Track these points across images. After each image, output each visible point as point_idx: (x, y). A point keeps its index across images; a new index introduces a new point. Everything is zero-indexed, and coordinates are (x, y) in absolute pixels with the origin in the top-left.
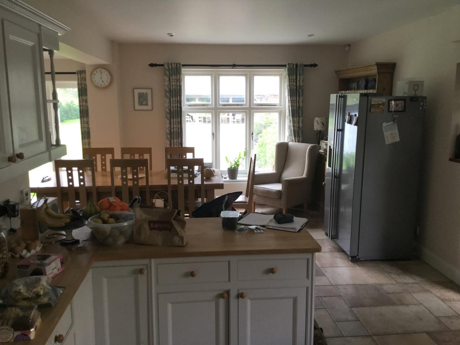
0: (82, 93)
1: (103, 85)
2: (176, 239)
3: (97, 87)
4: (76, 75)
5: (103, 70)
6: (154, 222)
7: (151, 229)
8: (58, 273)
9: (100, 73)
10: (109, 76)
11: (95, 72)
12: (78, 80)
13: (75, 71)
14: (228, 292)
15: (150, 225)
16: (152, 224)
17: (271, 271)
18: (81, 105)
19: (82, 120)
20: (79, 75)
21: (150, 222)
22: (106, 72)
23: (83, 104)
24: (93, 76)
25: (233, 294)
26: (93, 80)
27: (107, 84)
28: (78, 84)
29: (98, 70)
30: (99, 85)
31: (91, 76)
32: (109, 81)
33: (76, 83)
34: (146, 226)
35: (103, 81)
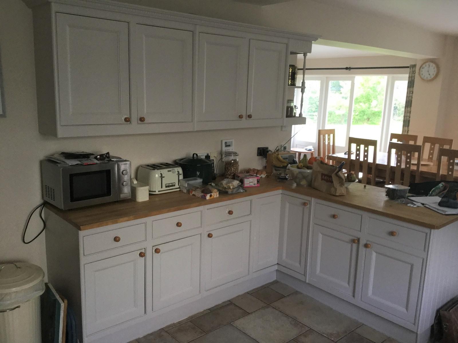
0: (411, 84)
1: (429, 78)
2: (333, 189)
3: (423, 79)
4: (408, 69)
5: (431, 64)
6: (325, 175)
7: (322, 179)
8: (253, 186)
9: (428, 66)
10: (436, 69)
11: (424, 66)
12: (410, 73)
13: (408, 66)
14: (358, 240)
15: (322, 176)
16: (323, 176)
17: (392, 234)
18: (408, 96)
19: (406, 110)
20: (411, 69)
21: (323, 175)
22: (434, 65)
23: (410, 96)
24: (421, 69)
25: (363, 242)
26: (421, 73)
27: (433, 77)
28: (409, 77)
29: (427, 64)
30: (425, 78)
31: (420, 69)
32: (435, 73)
33: (407, 76)
34: (320, 177)
35: (429, 74)
